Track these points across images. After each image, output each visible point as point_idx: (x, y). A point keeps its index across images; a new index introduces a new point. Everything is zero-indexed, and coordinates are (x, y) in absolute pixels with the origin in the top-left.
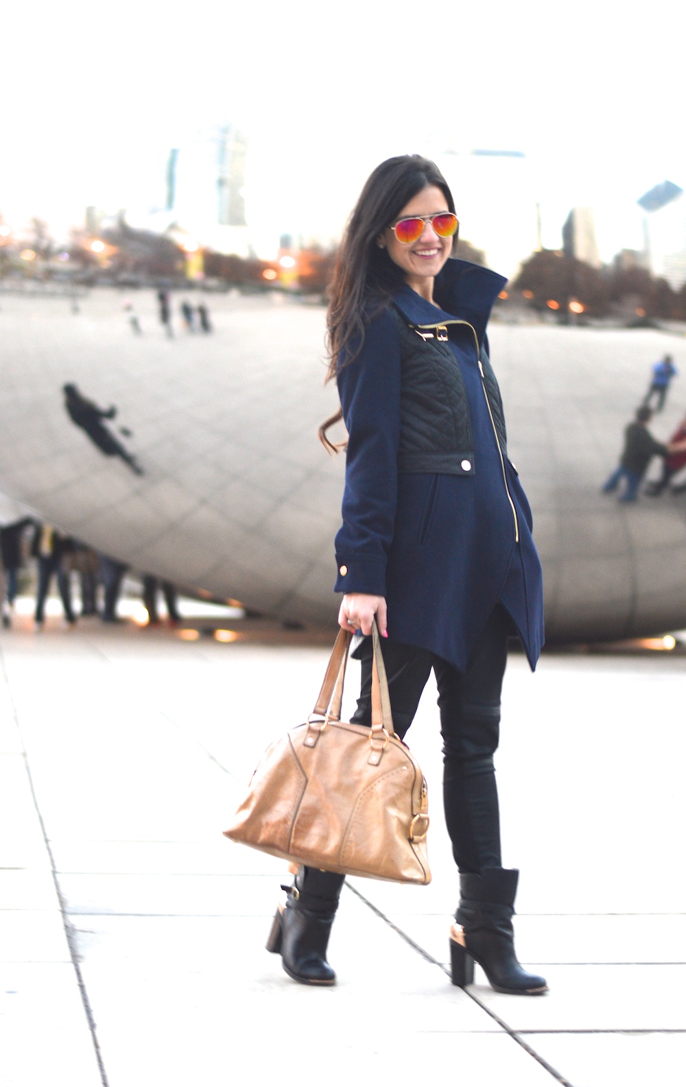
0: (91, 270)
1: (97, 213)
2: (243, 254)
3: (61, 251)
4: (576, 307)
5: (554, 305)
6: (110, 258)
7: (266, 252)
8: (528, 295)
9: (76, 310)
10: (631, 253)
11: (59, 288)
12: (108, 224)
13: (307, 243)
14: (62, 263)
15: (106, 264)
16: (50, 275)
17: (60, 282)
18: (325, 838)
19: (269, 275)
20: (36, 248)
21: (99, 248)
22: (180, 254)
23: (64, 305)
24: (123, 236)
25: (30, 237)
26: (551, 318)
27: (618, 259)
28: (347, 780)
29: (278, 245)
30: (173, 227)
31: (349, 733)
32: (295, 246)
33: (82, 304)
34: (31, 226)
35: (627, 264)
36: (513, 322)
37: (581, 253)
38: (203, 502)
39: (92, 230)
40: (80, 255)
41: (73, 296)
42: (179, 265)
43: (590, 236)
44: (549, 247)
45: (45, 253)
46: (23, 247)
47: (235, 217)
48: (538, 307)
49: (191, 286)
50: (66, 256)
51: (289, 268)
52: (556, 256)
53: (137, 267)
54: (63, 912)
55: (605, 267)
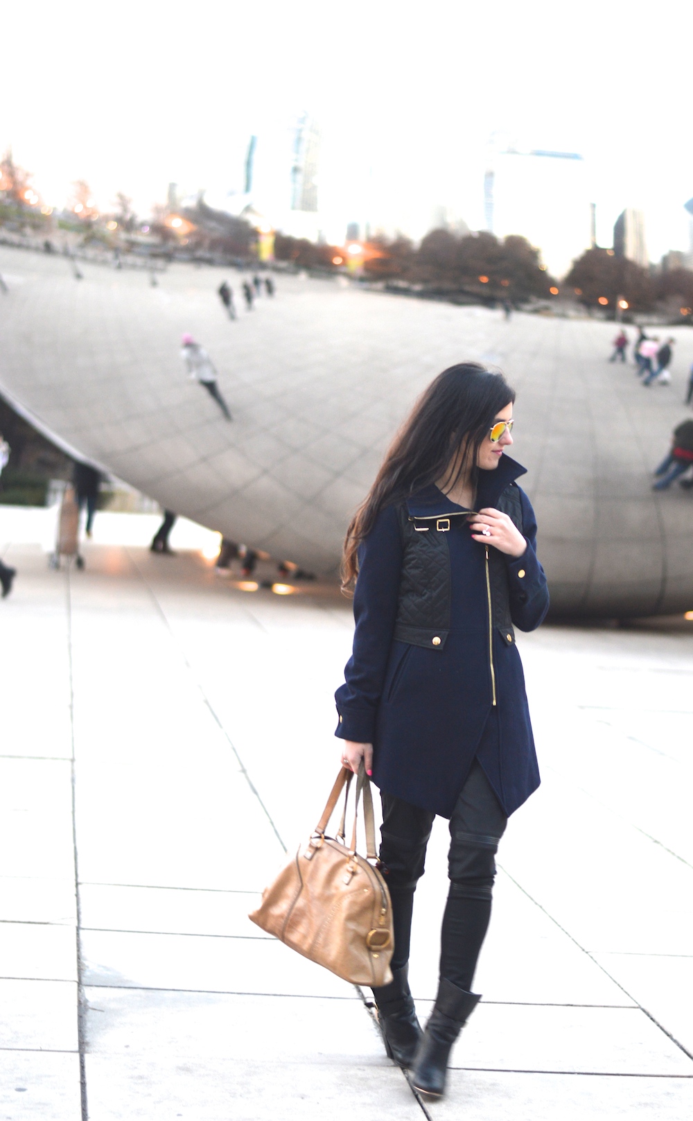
0: (171, 244)
1: (179, 193)
2: (313, 239)
3: (143, 225)
4: (623, 304)
5: (603, 301)
6: (189, 235)
7: (335, 239)
8: (578, 292)
9: (154, 284)
10: (678, 255)
11: (139, 261)
12: (190, 203)
13: (373, 233)
14: (144, 237)
15: (184, 242)
16: (132, 246)
17: (140, 255)
18: (305, 937)
19: (337, 261)
20: (119, 220)
21: (178, 225)
22: (255, 234)
23: (143, 277)
24: (201, 214)
25: (117, 210)
26: (600, 314)
27: (665, 260)
28: (328, 893)
29: (345, 232)
30: (248, 209)
31: (338, 853)
32: (362, 236)
33: (160, 278)
34: (116, 200)
35: (672, 265)
36: (563, 316)
37: (630, 253)
38: (265, 472)
39: (173, 209)
40: (160, 230)
41: (153, 270)
42: (253, 247)
43: (640, 235)
44: (601, 245)
45: (128, 225)
46: (106, 219)
47: (308, 203)
48: (588, 304)
49: (263, 266)
50: (147, 230)
51: (356, 255)
52: (607, 255)
53: (214, 245)
54: (80, 983)
55: (652, 266)
